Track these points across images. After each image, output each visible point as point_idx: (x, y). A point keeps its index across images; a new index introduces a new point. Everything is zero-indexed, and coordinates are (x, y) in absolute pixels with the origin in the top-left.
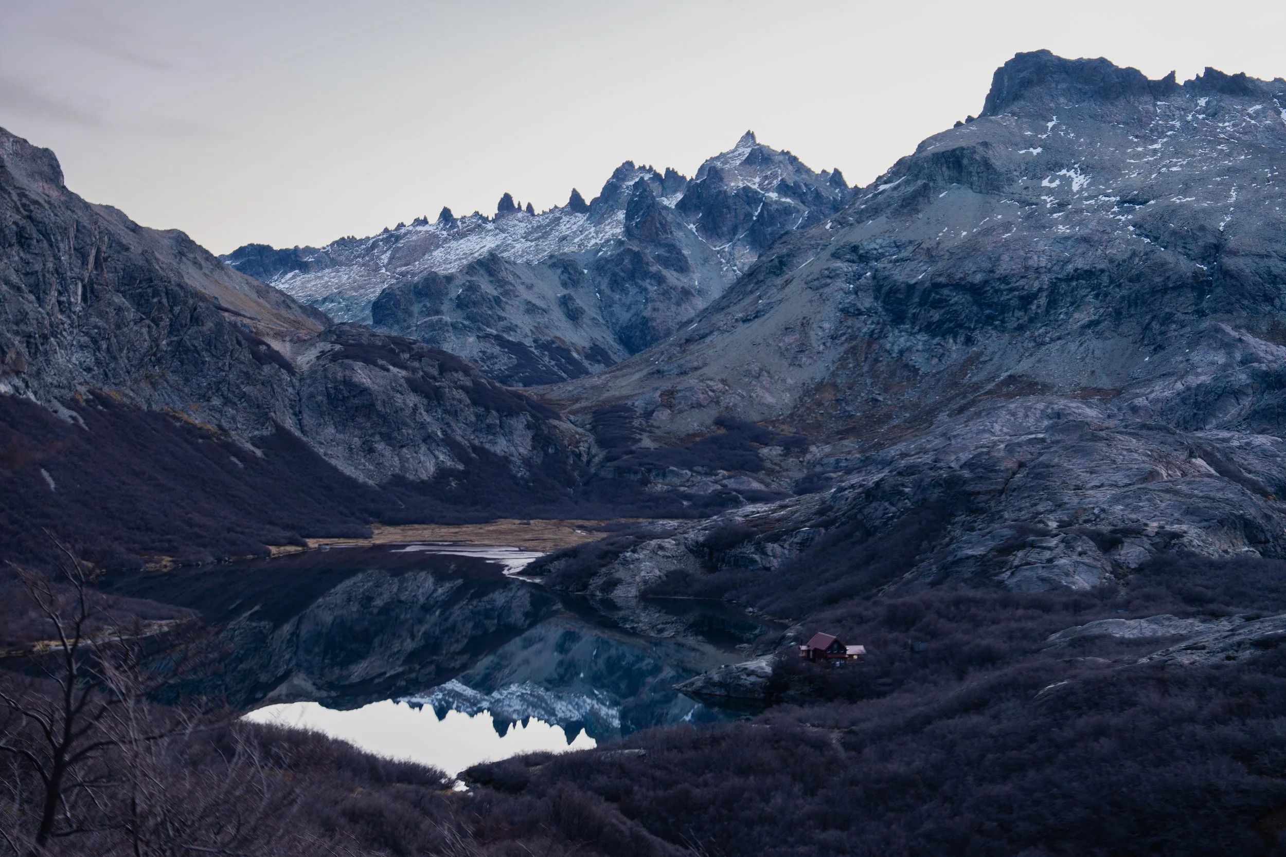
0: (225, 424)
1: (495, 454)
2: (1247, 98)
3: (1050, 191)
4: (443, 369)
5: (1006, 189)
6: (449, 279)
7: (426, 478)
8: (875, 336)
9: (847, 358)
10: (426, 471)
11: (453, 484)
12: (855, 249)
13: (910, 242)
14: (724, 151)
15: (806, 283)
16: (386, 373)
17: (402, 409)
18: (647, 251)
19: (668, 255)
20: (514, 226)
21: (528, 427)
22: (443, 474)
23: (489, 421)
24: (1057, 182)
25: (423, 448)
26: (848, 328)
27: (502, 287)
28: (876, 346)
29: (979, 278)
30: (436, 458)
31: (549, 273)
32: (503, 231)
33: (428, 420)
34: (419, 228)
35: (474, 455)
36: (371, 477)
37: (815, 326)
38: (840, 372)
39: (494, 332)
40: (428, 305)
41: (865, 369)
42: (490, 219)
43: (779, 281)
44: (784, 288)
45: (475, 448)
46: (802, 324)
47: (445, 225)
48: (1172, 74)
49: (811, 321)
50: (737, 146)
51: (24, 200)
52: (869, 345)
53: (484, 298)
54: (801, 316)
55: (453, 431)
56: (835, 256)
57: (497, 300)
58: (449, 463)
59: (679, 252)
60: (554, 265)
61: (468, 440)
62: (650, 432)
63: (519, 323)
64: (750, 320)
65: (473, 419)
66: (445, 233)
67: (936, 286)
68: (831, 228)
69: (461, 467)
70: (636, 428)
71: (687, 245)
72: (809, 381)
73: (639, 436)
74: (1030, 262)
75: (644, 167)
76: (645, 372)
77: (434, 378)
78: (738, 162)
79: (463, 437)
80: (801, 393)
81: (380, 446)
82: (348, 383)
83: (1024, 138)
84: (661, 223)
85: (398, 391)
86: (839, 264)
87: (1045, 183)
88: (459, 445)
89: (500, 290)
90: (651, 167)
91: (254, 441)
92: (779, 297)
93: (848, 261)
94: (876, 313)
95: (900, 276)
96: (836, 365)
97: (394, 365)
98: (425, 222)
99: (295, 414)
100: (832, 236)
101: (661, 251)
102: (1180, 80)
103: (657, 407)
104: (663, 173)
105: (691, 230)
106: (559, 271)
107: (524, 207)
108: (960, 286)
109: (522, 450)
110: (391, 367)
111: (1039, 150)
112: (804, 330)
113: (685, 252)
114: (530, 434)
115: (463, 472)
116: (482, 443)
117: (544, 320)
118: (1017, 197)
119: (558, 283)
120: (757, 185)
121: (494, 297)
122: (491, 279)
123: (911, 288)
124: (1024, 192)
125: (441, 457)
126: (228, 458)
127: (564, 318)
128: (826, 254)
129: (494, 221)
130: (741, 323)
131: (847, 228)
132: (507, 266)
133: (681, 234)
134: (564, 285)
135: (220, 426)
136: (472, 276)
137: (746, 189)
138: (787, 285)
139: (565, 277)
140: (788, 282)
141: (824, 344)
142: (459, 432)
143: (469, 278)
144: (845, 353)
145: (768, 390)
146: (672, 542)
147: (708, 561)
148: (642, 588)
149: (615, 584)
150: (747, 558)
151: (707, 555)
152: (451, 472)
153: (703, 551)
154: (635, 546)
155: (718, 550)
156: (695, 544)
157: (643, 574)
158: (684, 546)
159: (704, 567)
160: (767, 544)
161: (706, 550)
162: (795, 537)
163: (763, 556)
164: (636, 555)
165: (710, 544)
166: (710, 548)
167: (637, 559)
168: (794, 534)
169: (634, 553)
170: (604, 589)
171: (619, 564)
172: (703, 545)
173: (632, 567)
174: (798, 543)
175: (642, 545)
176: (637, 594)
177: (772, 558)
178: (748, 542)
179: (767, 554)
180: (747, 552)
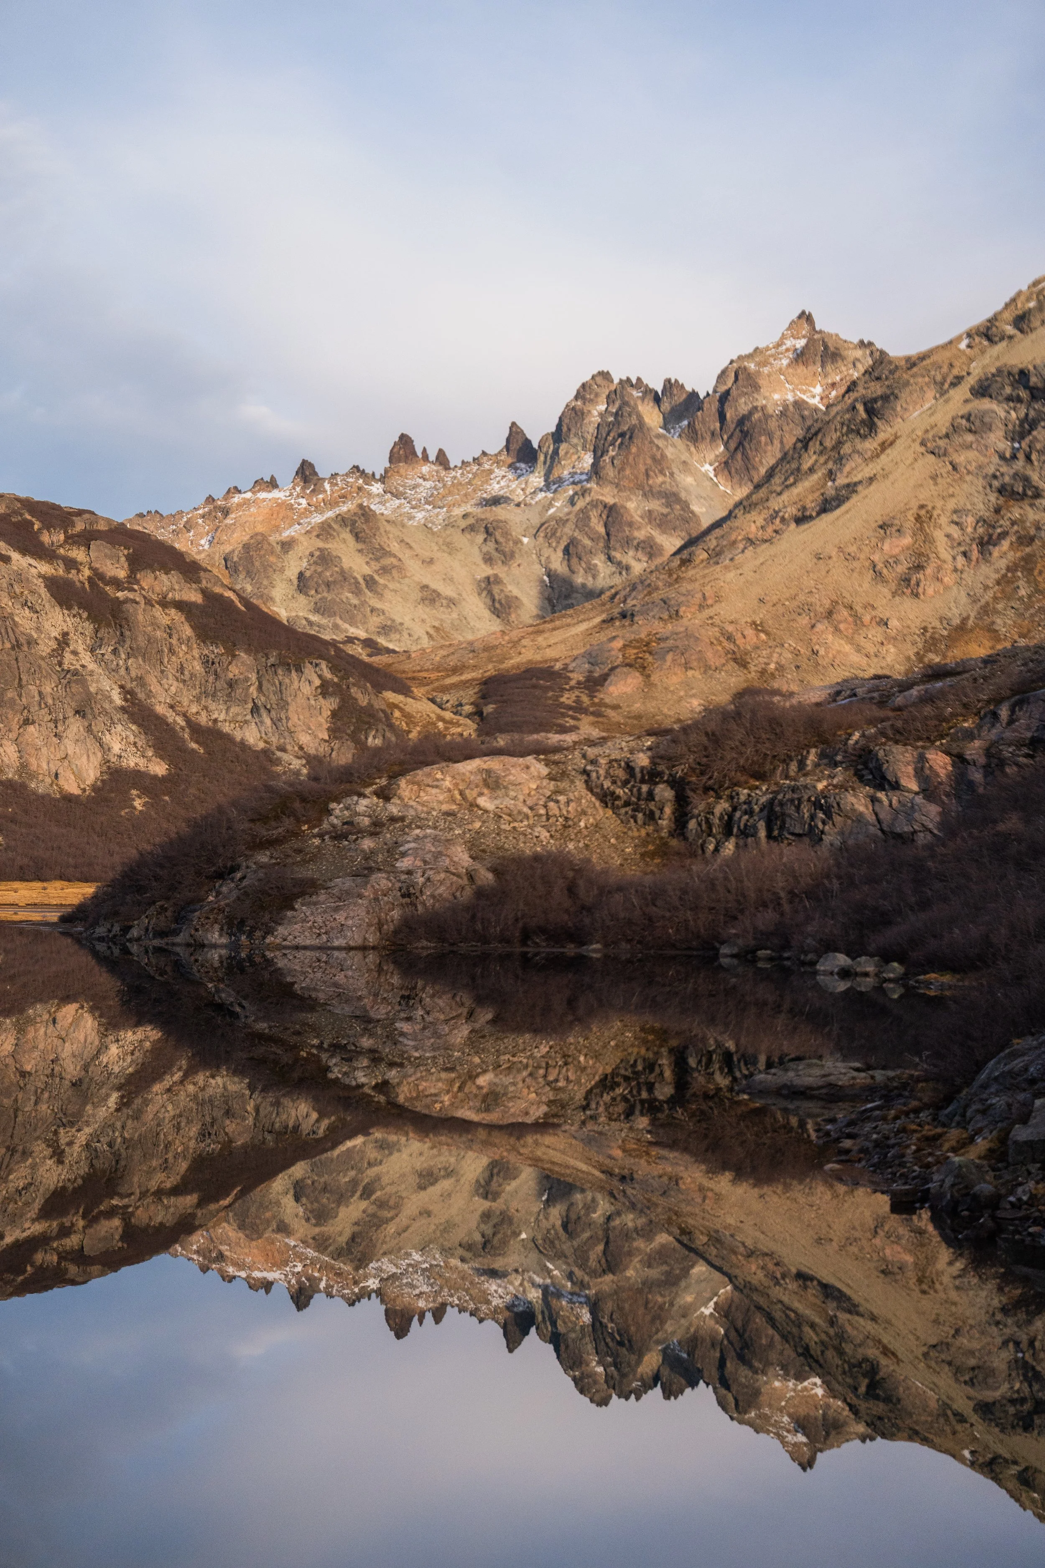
1: (243, 744)
4: (136, 563)
6: (287, 545)
7: (76, 791)
9: (1015, 579)
10: (78, 776)
11: (138, 804)
12: (1023, 375)
14: (762, 345)
15: (923, 444)
17: (31, 642)
18: (631, 505)
19: (665, 511)
20: (415, 487)
21: (325, 689)
22: (118, 779)
23: (234, 671)
25: (76, 726)
26: (1013, 523)
27: (377, 560)
30: (105, 748)
31: (461, 540)
32: (397, 495)
33: (92, 666)
34: (262, 495)
35: (194, 746)
37: (944, 520)
38: (1000, 607)
39: (363, 635)
42: (378, 477)
43: (870, 445)
44: (878, 456)
46: (918, 518)
47: (304, 489)
49: (935, 513)
50: (784, 337)
53: (345, 576)
54: (914, 504)
55: (150, 694)
56: (982, 390)
57: (370, 582)
58: (132, 761)
59: (686, 506)
60: (471, 528)
61: (185, 715)
62: (595, 714)
63: (407, 622)
64: (811, 518)
65: (198, 667)
66: (304, 502)
68: (969, 346)
69: (159, 768)
70: (570, 708)
71: (699, 497)
72: (937, 624)
73: (572, 722)
75: (628, 380)
76: (598, 620)
77: (116, 583)
78: (785, 362)
79: (172, 707)
80: (920, 645)
84: (654, 458)
85: (25, 604)
86: (986, 404)
88: (161, 720)
89: (375, 566)
90: (639, 379)
92: (867, 471)
93: (1009, 399)
96: (990, 593)
97: (24, 552)
98: (273, 483)
100: (971, 360)
101: (656, 505)
103: (613, 669)
104: (659, 389)
105: (705, 475)
106: (480, 537)
107: (432, 457)
109: (304, 739)
110: (15, 556)
112: (922, 529)
113: (695, 508)
114: (327, 706)
115: (164, 779)
116: (215, 721)
117: (449, 617)
119: (479, 559)
120: (818, 398)
121: (364, 577)
122: (360, 546)
125: (116, 748)
127: (487, 614)
128: (961, 393)
129: (383, 479)
130: (793, 525)
131: (1004, 344)
132: (388, 527)
133: (689, 480)
134: (488, 560)
136: (326, 540)
137: (799, 404)
138: (883, 450)
139: (491, 546)
140: (884, 446)
141: (965, 554)
142: (162, 697)
143: (321, 544)
144: (1008, 569)
145: (850, 640)
146: (539, 768)
147: (671, 834)
148: (396, 914)
149: (287, 902)
150: (817, 805)
151: (668, 811)
152: (137, 778)
153: (651, 796)
154: (394, 776)
155: (707, 789)
156: (621, 774)
157: (405, 864)
158: (580, 784)
159: (653, 855)
160: (897, 749)
161: (664, 792)
162: (1011, 722)
163: (881, 795)
164: (394, 809)
165: (679, 771)
166: (679, 786)
167: (393, 819)
168: (1004, 713)
169: (387, 799)
170: (242, 922)
171: (321, 836)
172: (652, 776)
173: (367, 844)
174: (1020, 744)
175: (420, 774)
176: (372, 939)
177: (919, 800)
178: (822, 755)
179: (896, 786)
180: (820, 786)
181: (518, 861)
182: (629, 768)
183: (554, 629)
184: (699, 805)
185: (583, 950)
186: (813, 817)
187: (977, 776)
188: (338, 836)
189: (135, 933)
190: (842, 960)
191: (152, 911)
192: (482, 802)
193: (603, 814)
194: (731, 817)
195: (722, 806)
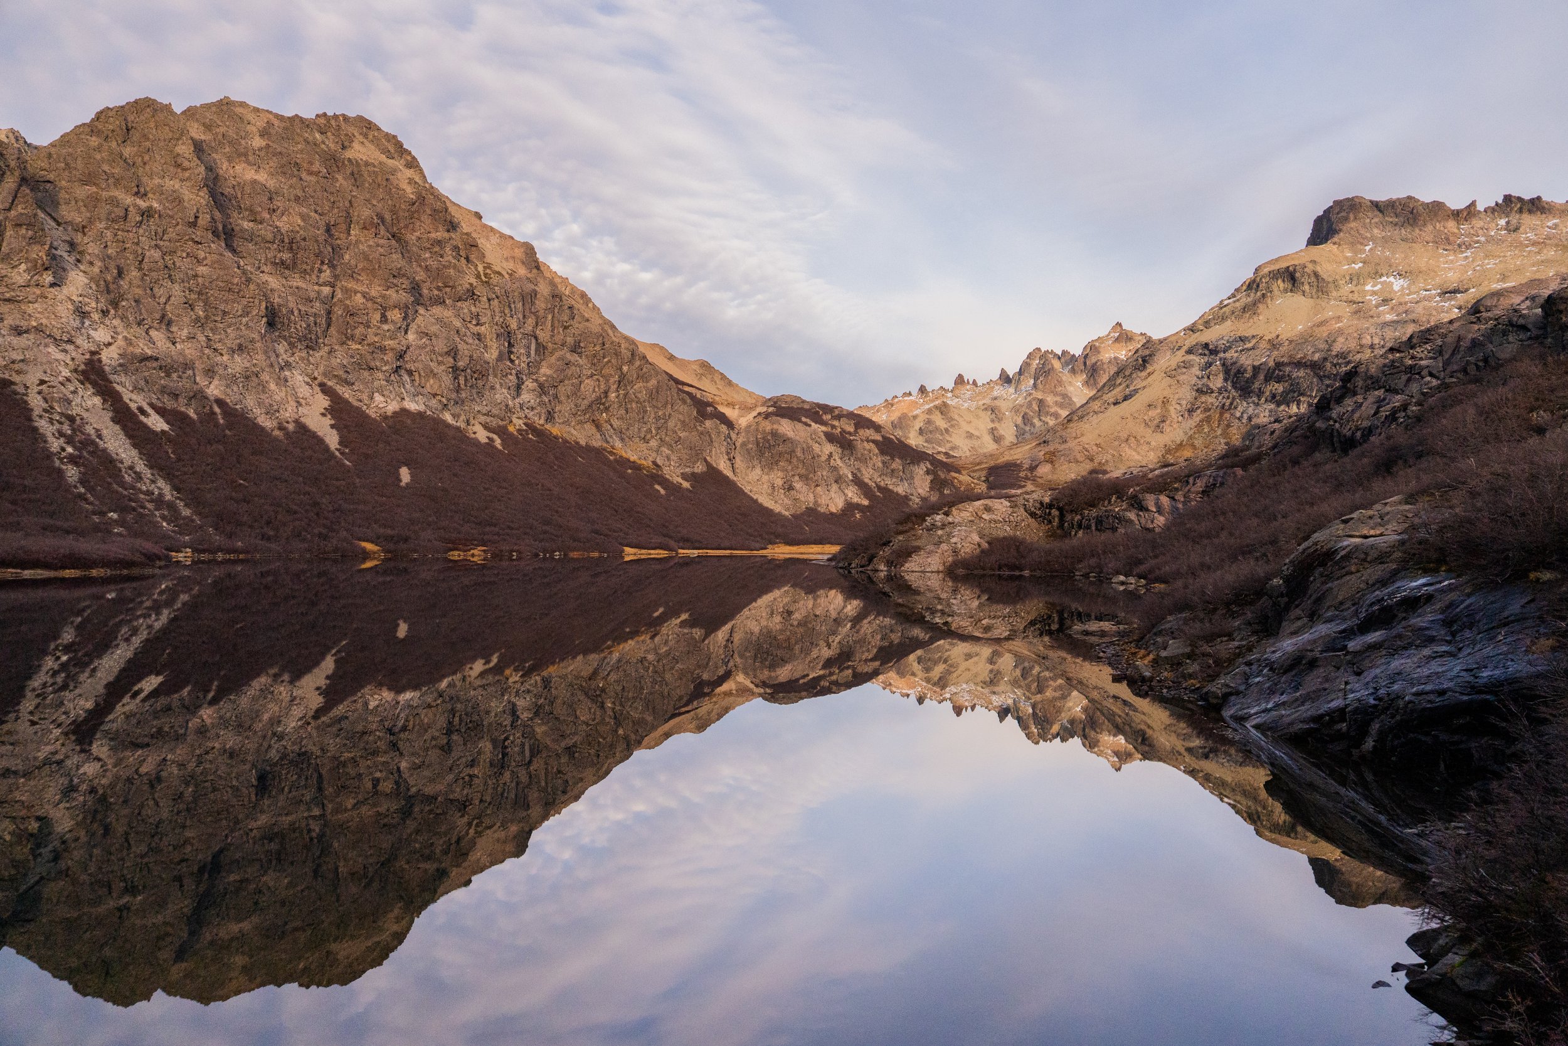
0: (659, 462)
1: (897, 494)
2: (1544, 216)
3: (1374, 293)
4: (858, 426)
5: (1334, 294)
6: (915, 417)
7: (835, 511)
8: (1226, 408)
9: (1203, 425)
10: (836, 505)
11: (858, 516)
12: (1206, 345)
13: (1253, 337)
14: (1101, 336)
15: (1165, 373)
16: (807, 428)
17: (819, 456)
18: (1048, 399)
19: (1062, 401)
20: (964, 394)
21: (928, 472)
22: (850, 507)
23: (894, 466)
24: (1379, 286)
25: (835, 487)
26: (1202, 403)
27: (949, 422)
28: (1227, 415)
29: (1317, 357)
30: (845, 495)
31: (982, 414)
32: (957, 397)
33: (841, 465)
34: (906, 398)
35: (879, 494)
36: (788, 509)
37: (1173, 403)
38: (1197, 436)
39: (944, 451)
40: (901, 433)
41: (1219, 432)
42: (950, 390)
43: (1144, 374)
44: (1147, 378)
45: (879, 487)
46: (1163, 402)
47: (921, 396)
48: (1473, 203)
49: (1170, 400)
50: (1110, 332)
51: (488, 271)
52: (1221, 414)
53: (937, 428)
54: (1162, 397)
55: (862, 475)
56: (1190, 352)
57: (947, 430)
58: (856, 500)
59: (1070, 399)
60: (986, 409)
61: (875, 483)
62: (1034, 480)
63: (961, 445)
64: (1119, 403)
65: (880, 465)
66: (921, 401)
67: (1279, 365)
68: (1184, 334)
69: (866, 502)
70: (1023, 478)
71: (1076, 395)
72: (1170, 444)
73: (1021, 485)
74: (1364, 341)
75: (1048, 351)
76: (1034, 444)
77: (850, 433)
78: (1110, 342)
79: (870, 479)
80: (1164, 452)
81: (798, 485)
82: (774, 434)
83: (1347, 258)
84: (1058, 381)
85: (816, 442)
86: (1191, 357)
87: (1368, 287)
88: (866, 485)
89: (949, 424)
90: (1052, 350)
91: (684, 476)
92: (1143, 384)
93: (1201, 354)
94: (1226, 391)
95: (1247, 361)
96: (1192, 431)
97: (816, 423)
98: (910, 394)
99: (730, 460)
100: (1185, 340)
101: (1059, 399)
102: (1480, 207)
103: (1040, 463)
104: (1060, 354)
105: (1078, 387)
106: (990, 412)
107: (971, 382)
108: (1299, 364)
109: (920, 491)
110: (813, 424)
111: (1361, 265)
112: (1164, 406)
113: (1074, 399)
114: (929, 478)
115: (867, 507)
116: (887, 484)
117: (976, 443)
118: (1344, 298)
119: (988, 420)
120: (1123, 356)
121: (944, 429)
122: (943, 417)
123: (1256, 369)
124: (1351, 295)
125: (850, 495)
126: (652, 486)
127: (992, 442)
128: (1182, 352)
129: (952, 391)
130: (1112, 406)
131: (1199, 333)
132: (954, 410)
133: (1072, 389)
134: (993, 421)
135: (654, 463)
136: (930, 415)
137: (1116, 358)
138: (1149, 376)
139: (994, 415)
140: (1149, 374)
141: (1182, 416)
142: (867, 476)
143: (928, 417)
144: (1200, 421)
145: (1135, 450)
146: (1006, 503)
147: (1058, 529)
148: (950, 559)
149: (909, 555)
150: (1115, 517)
151: (1056, 519)
152: (857, 506)
153: (1050, 514)
154: (951, 507)
155: (1072, 511)
156: (1038, 505)
157: (954, 540)
158: (1022, 510)
159: (1050, 536)
160: (1148, 495)
161: (1055, 512)
162: (1194, 484)
163: (1141, 513)
164: (950, 519)
165: (1061, 504)
166: (1060, 509)
167: (950, 523)
168: (1191, 480)
169: (948, 515)
170: (892, 562)
171: (923, 530)
172: (1050, 506)
173: (940, 532)
174: (1198, 493)
175: (960, 506)
176: (941, 568)
177: (1156, 515)
178: (1118, 498)
179: (1147, 510)
180: (1117, 510)
181: (998, 540)
182: (1041, 503)
183: (1018, 447)
184: (1068, 517)
185: (1022, 573)
186: (1114, 522)
187: (1180, 506)
188: (929, 530)
189: (853, 565)
190: (1122, 578)
191: (859, 557)
192: (984, 516)
193: (1031, 521)
194: (1081, 522)
195: (1078, 518)
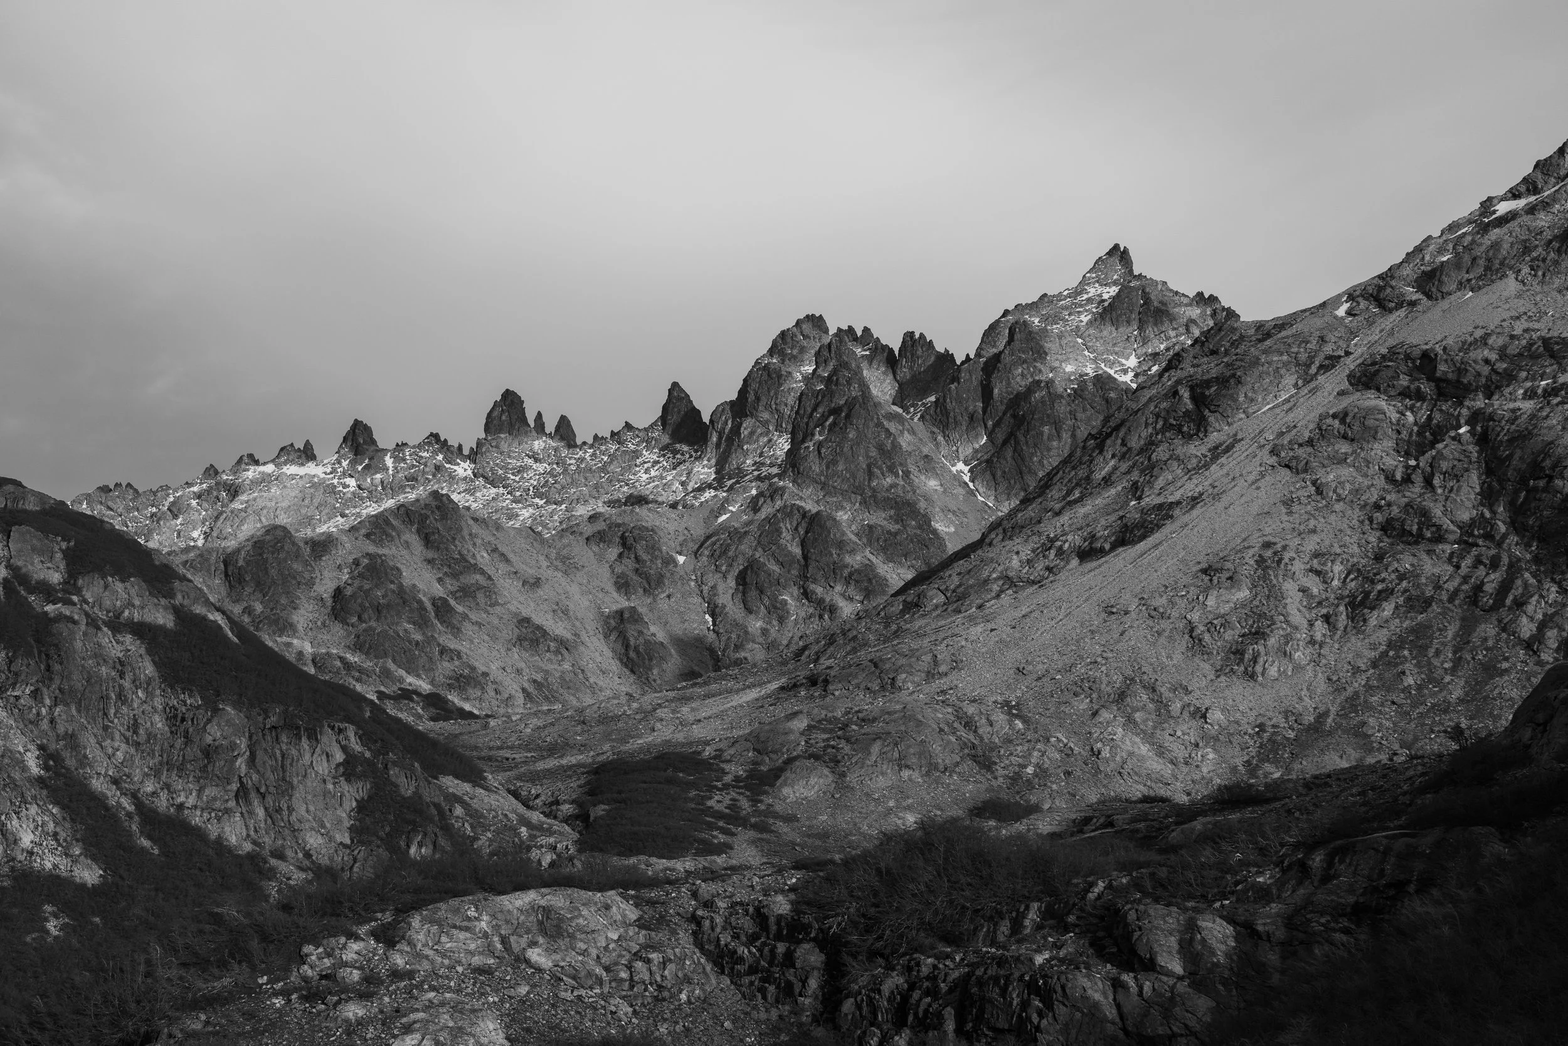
1: (220, 844)
6: (321, 546)
8: (1487, 601)
9: (1399, 660)
11: (52, 926)
12: (1427, 360)
14: (1052, 292)
15: (1274, 452)
18: (843, 516)
19: (894, 527)
20: (521, 470)
21: (350, 769)
23: (214, 733)
26: (1402, 577)
27: (455, 576)
28: (1488, 629)
30: (8, 840)
31: (585, 554)
32: (492, 481)
34: (291, 469)
35: (145, 843)
37: (1298, 567)
38: (1375, 699)
39: (425, 687)
40: (259, 608)
42: (466, 452)
43: (1196, 449)
44: (1206, 466)
46: (1261, 561)
47: (353, 463)
49: (1287, 556)
50: (1084, 281)
52: (1468, 626)
53: (405, 598)
54: (1256, 541)
55: (83, 761)
56: (1366, 379)
57: (442, 608)
58: (48, 861)
59: (925, 522)
60: (600, 537)
61: (134, 796)
62: (761, 828)
64: (1102, 552)
65: (159, 723)
66: (352, 482)
68: (1349, 313)
69: (89, 875)
70: (720, 816)
71: (946, 510)
72: (1280, 720)
75: (851, 329)
76: (774, 686)
78: (1085, 318)
79: (115, 782)
80: (1253, 751)
84: (880, 448)
86: (1371, 400)
88: (98, 800)
89: (451, 585)
90: (866, 330)
92: (1191, 487)
93: (1404, 394)
94: (1488, 536)
96: (1362, 680)
98: (307, 452)
100: (1353, 334)
101: (879, 518)
103: (790, 761)
105: (957, 477)
106: (613, 553)
107: (550, 428)
109: (314, 841)
112: (1265, 578)
113: (940, 526)
114: (352, 793)
115: (95, 891)
116: (181, 807)
117: (557, 667)
120: (1131, 374)
121: (434, 601)
122: (430, 555)
125: (27, 839)
127: (615, 666)
128: (1335, 379)
129: (473, 456)
130: (1075, 562)
131: (1402, 313)
132: (475, 529)
133: (933, 483)
134: (623, 585)
136: (379, 543)
137: (1103, 382)
138: (1215, 458)
139: (629, 564)
140: (1217, 452)
141: (1327, 618)
142: (103, 766)
143: (371, 549)
144: (1390, 645)
145: (1149, 738)
146: (624, 909)
147: (816, 1020)
150: (1032, 987)
151: (813, 984)
152: (55, 887)
153: (789, 959)
154: (404, 910)
155: (873, 955)
156: (747, 924)
158: (685, 938)
160: (1156, 910)
161: (810, 956)
162: (1326, 879)
163: (1128, 978)
164: (399, 958)
165: (834, 925)
166: (830, 945)
167: (396, 974)
168: (1317, 864)
169: (391, 944)
171: (285, 993)
172: (793, 930)
173: (354, 1011)
174: (1336, 913)
175: (443, 909)
177: (1182, 987)
178: (1047, 914)
179: (1150, 966)
180: (1039, 959)
182: (760, 916)
183: (707, 696)
184: (860, 978)
186: (1025, 1005)
187: (1272, 957)
188: (312, 994)
192: (535, 955)
193: (716, 983)
194: (905, 998)
195: (895, 981)
